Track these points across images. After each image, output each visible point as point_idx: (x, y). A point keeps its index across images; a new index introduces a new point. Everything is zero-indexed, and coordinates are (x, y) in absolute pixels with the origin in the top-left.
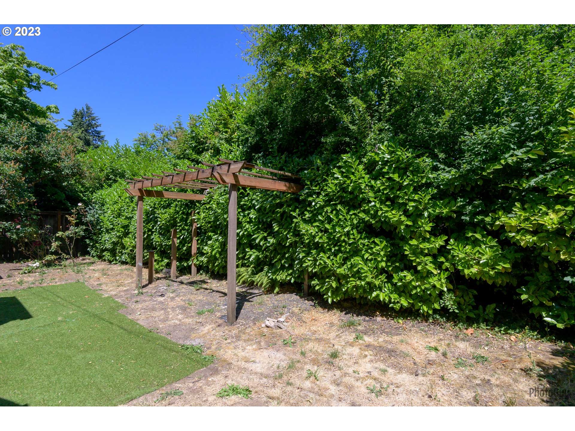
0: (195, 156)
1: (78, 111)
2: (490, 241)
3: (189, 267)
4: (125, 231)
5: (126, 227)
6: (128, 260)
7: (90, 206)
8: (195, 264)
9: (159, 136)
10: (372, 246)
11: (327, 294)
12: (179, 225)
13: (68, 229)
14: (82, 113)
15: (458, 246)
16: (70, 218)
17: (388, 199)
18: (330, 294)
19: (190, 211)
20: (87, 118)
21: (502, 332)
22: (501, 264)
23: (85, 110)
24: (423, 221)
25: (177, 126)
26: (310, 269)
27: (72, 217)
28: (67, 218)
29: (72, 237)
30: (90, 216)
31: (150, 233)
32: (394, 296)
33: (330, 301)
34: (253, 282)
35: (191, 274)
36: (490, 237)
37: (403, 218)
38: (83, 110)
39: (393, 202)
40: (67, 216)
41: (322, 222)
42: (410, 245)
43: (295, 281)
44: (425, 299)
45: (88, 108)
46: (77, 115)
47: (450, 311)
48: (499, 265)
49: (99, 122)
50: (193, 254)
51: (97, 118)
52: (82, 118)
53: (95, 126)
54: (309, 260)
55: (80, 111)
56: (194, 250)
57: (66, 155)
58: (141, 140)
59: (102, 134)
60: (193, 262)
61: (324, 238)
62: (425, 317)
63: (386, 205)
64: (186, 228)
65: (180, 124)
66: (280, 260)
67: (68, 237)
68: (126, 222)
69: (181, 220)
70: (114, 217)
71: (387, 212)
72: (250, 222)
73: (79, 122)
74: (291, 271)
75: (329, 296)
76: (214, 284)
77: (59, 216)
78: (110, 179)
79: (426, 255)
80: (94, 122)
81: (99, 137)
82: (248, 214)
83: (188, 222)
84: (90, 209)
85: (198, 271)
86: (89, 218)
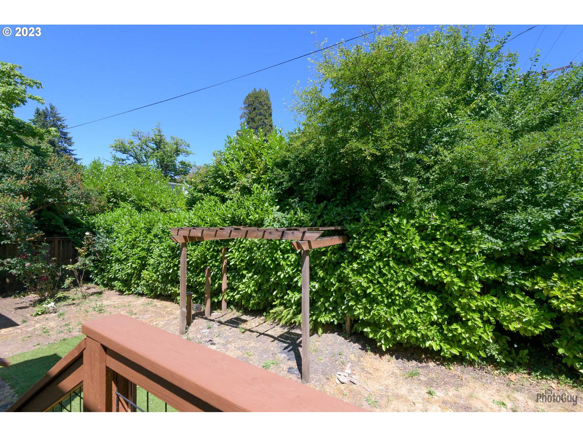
0: (219, 192)
1: (41, 110)
2: (528, 301)
3: (220, 302)
4: (142, 262)
5: (142, 258)
6: (146, 292)
7: (98, 235)
8: (226, 300)
9: (137, 142)
10: (424, 300)
11: (380, 341)
12: (209, 262)
13: (76, 261)
14: (45, 113)
15: (501, 304)
16: (80, 250)
17: (440, 260)
18: (383, 342)
19: (220, 249)
20: (51, 118)
21: (539, 377)
22: (543, 324)
23: (49, 109)
24: (473, 283)
25: (156, 133)
26: (361, 317)
27: (83, 249)
28: (77, 250)
29: (82, 270)
30: (99, 245)
31: (176, 268)
32: (445, 347)
33: (384, 348)
34: (295, 322)
35: (221, 309)
36: (528, 297)
37: (456, 280)
38: (47, 109)
39: (445, 264)
40: (77, 248)
41: (373, 275)
42: (460, 302)
43: (338, 323)
44: (472, 348)
45: (52, 108)
46: (40, 114)
47: (498, 360)
48: (541, 325)
49: (66, 123)
50: (223, 290)
51: (63, 119)
52: (46, 118)
53: (61, 127)
54: (360, 309)
55: (43, 110)
56: (224, 286)
57: (73, 183)
58: (118, 146)
59: (69, 136)
60: (224, 298)
61: (377, 290)
62: (471, 363)
63: (438, 266)
64: (217, 264)
65: (160, 132)
66: (323, 303)
67: (78, 270)
68: (143, 254)
69: (212, 257)
70: (127, 247)
71: (440, 272)
72: (289, 266)
73: (42, 122)
74: (334, 314)
75: (382, 344)
76: (253, 322)
77: (56, 242)
78: (111, 202)
79: (474, 311)
80: (59, 123)
81: (65, 138)
82: (288, 257)
83: (218, 258)
84: (99, 238)
85: (228, 306)
86: (98, 247)
